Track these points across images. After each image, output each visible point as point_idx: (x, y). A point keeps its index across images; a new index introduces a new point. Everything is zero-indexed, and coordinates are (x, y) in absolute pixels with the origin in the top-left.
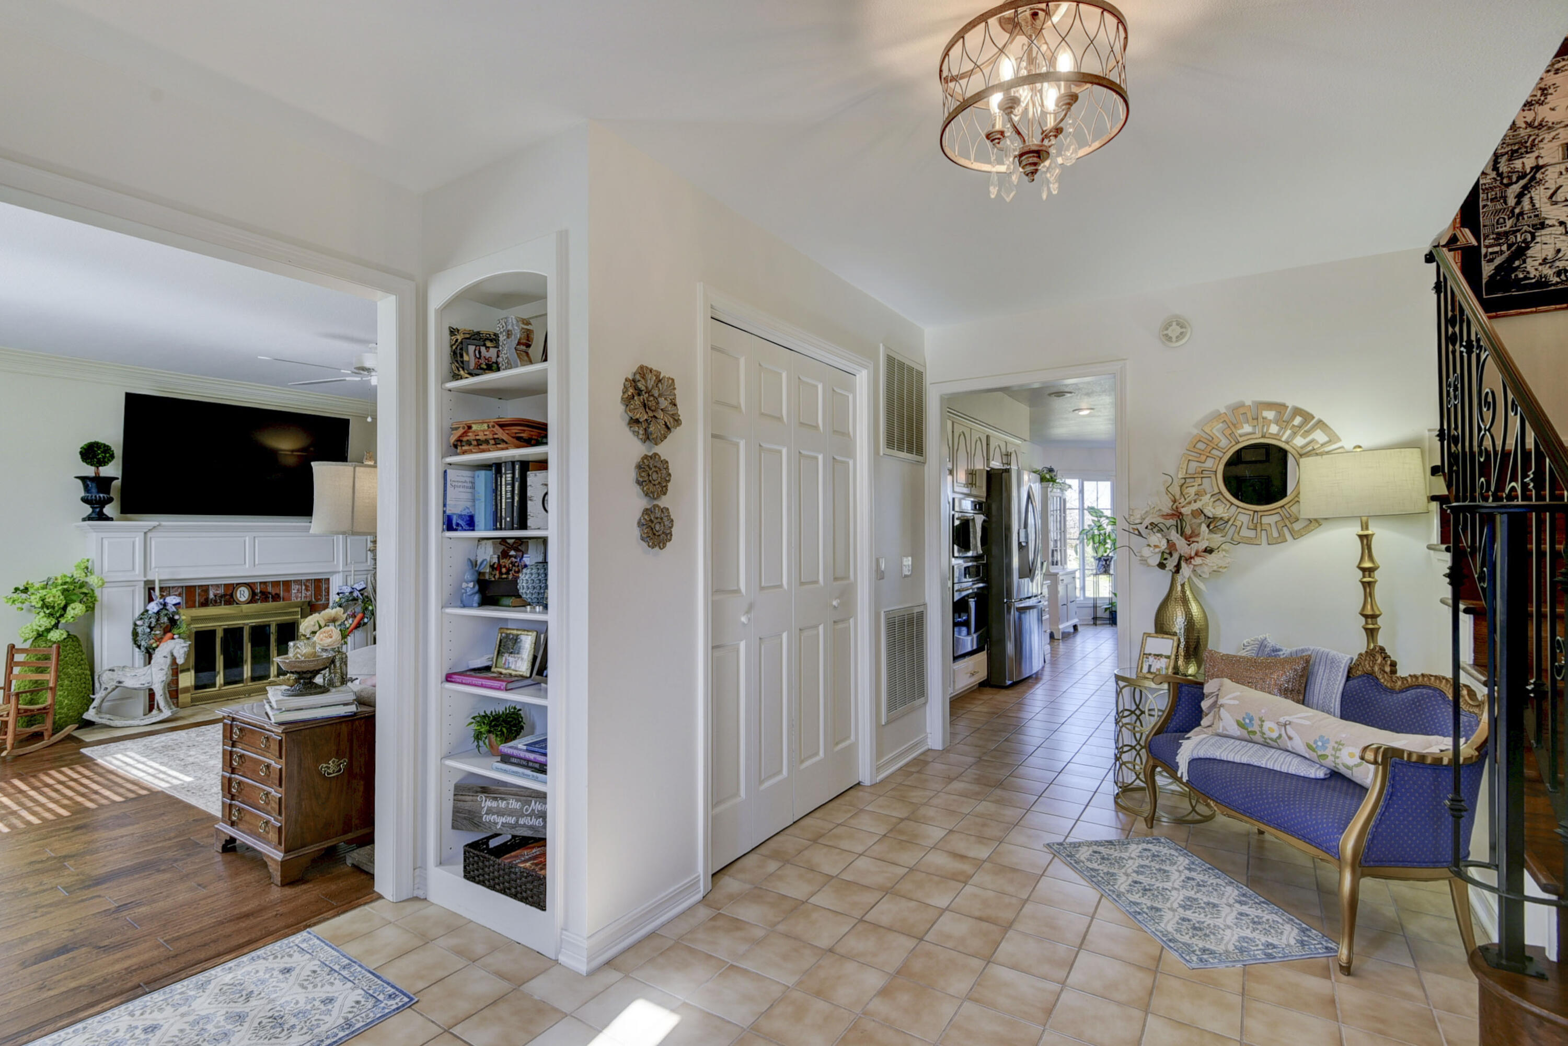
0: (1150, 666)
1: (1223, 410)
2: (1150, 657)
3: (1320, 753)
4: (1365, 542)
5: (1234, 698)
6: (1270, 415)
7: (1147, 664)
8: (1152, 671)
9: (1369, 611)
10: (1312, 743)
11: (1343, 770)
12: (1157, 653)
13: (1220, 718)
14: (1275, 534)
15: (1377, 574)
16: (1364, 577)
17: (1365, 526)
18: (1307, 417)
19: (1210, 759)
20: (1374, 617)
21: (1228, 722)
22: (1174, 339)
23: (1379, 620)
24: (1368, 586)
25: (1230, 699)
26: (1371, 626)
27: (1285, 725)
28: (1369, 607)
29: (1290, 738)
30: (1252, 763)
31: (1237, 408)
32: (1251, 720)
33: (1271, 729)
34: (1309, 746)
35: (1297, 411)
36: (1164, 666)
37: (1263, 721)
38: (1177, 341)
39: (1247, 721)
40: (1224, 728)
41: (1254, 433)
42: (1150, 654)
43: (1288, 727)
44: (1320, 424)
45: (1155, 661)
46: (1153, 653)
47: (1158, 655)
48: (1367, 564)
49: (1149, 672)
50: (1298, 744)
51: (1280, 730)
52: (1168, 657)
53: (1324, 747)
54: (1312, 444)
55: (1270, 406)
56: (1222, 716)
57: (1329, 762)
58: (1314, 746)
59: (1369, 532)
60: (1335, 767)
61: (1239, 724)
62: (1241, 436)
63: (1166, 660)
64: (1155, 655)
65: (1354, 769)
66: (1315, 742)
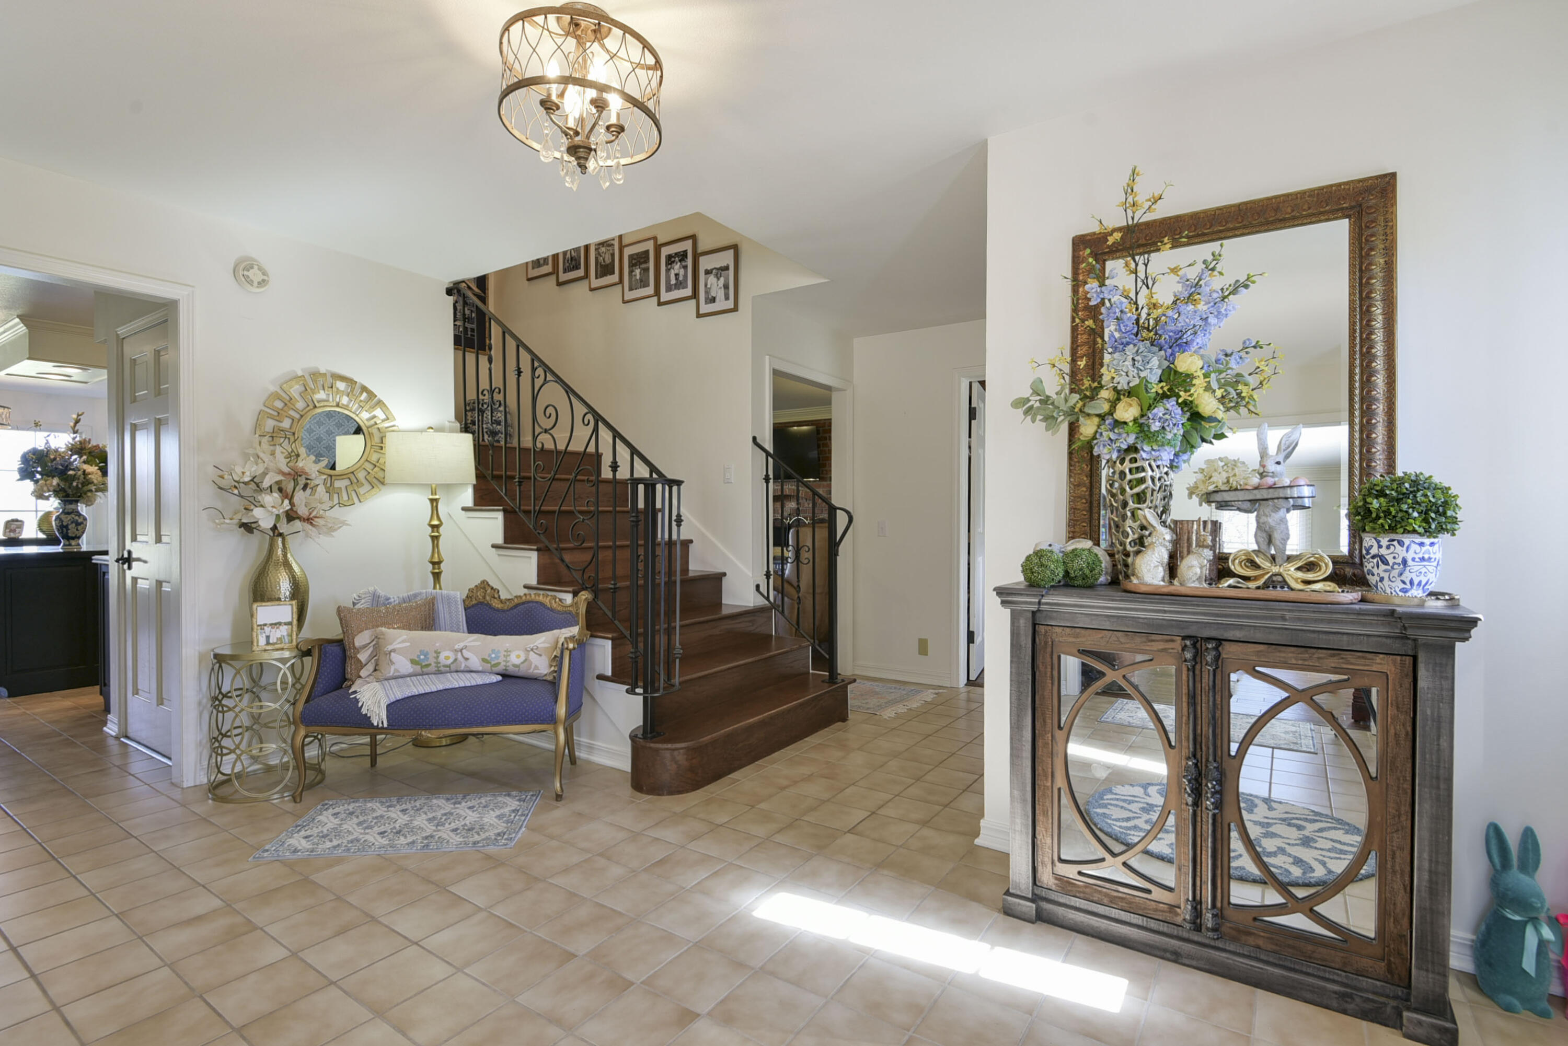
0: (268, 637)
1: (300, 373)
2: (265, 628)
3: (493, 663)
4: (435, 504)
5: (403, 642)
6: (341, 385)
7: (264, 635)
8: (271, 641)
9: (436, 560)
10: (486, 657)
11: (512, 670)
12: (274, 622)
13: (393, 663)
14: (345, 497)
15: (441, 529)
16: (433, 532)
17: (434, 492)
18: (371, 395)
19: (408, 698)
20: (439, 563)
21: (402, 664)
22: (256, 284)
23: (442, 565)
24: (435, 539)
25: (400, 643)
26: (437, 571)
27: (461, 651)
28: (436, 555)
29: (467, 659)
30: (447, 687)
31: (315, 375)
32: (426, 655)
33: (447, 657)
34: (484, 660)
35: (364, 389)
36: (285, 634)
37: (439, 653)
38: (258, 287)
39: (422, 657)
40: (396, 670)
41: (328, 401)
42: (265, 625)
43: (464, 651)
44: (380, 403)
45: (273, 630)
46: (268, 622)
47: (276, 624)
48: (435, 522)
49: (268, 643)
50: (475, 663)
51: (456, 655)
52: (290, 624)
53: (497, 657)
54: (375, 420)
55: (343, 378)
56: (393, 660)
57: (500, 669)
58: (489, 659)
59: (437, 497)
60: (506, 670)
61: (413, 662)
62: (318, 402)
63: (286, 627)
64: (271, 624)
65: (521, 666)
66: (490, 655)
